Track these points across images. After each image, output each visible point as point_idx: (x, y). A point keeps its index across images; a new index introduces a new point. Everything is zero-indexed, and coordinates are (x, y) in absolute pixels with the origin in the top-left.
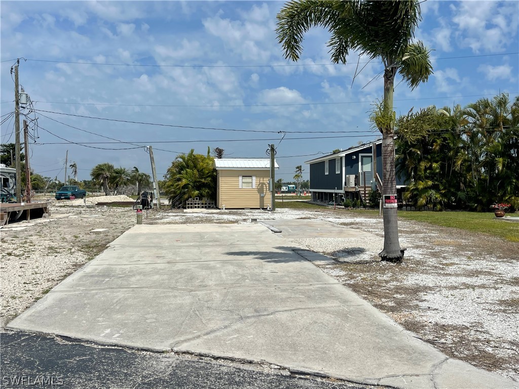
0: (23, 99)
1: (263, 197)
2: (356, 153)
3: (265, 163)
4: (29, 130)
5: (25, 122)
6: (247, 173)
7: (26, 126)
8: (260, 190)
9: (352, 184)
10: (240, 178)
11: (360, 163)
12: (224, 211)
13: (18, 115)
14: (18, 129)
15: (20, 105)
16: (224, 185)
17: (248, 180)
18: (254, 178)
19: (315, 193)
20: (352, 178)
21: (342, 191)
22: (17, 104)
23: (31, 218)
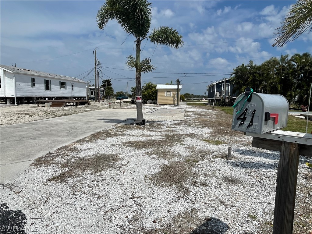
0: (97, 63)
1: (175, 100)
2: (221, 83)
3: (175, 86)
4: (99, 74)
5: (98, 71)
6: (169, 90)
7: (98, 73)
8: (174, 97)
9: (218, 96)
10: (166, 92)
11: (223, 87)
12: (159, 105)
13: (96, 68)
14: (96, 73)
15: (97, 65)
16: (159, 94)
17: (169, 93)
18: (171, 92)
19: (209, 100)
20: (218, 93)
21: (214, 99)
22: (96, 65)
23: (79, 105)
